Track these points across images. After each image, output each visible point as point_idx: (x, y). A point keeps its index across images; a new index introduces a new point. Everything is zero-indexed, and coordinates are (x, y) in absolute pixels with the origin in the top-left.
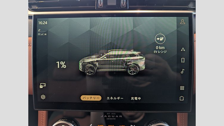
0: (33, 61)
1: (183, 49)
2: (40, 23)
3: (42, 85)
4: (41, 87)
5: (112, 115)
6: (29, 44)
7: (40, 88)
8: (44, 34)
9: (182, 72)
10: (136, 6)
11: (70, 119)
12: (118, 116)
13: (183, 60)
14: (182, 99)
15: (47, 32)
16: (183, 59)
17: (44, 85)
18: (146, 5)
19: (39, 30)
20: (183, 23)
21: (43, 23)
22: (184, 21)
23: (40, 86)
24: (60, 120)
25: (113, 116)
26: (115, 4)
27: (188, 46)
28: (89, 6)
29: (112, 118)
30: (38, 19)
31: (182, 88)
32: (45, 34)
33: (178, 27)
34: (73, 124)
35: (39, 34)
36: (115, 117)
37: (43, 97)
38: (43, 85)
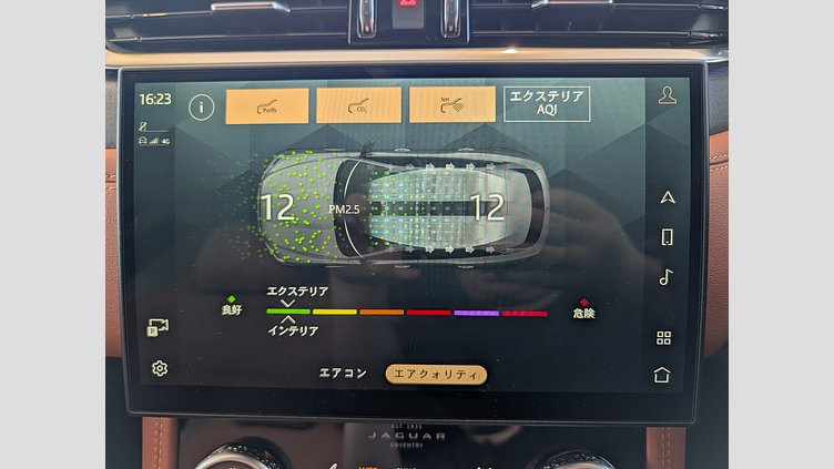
0: (121, 240)
1: (668, 197)
2: (146, 99)
3: (154, 324)
4: (152, 332)
5: (411, 431)
6: (108, 175)
7: (149, 334)
8: (161, 139)
9: (664, 281)
10: (499, 29)
11: (255, 448)
12: (429, 436)
13: (667, 237)
14: (662, 376)
15: (170, 135)
16: (668, 234)
17: (164, 325)
18: (533, 29)
19: (143, 127)
20: (667, 99)
21: (155, 101)
22: (674, 91)
23: (149, 328)
24: (220, 450)
25: (413, 435)
26: (420, 25)
27: (686, 185)
28: (326, 31)
29: (411, 441)
30: (138, 86)
31: (664, 338)
32: (164, 141)
33: (649, 115)
34: (267, 465)
35: (142, 141)
36: (420, 440)
37: (160, 369)
38: (159, 325)
